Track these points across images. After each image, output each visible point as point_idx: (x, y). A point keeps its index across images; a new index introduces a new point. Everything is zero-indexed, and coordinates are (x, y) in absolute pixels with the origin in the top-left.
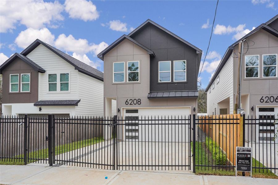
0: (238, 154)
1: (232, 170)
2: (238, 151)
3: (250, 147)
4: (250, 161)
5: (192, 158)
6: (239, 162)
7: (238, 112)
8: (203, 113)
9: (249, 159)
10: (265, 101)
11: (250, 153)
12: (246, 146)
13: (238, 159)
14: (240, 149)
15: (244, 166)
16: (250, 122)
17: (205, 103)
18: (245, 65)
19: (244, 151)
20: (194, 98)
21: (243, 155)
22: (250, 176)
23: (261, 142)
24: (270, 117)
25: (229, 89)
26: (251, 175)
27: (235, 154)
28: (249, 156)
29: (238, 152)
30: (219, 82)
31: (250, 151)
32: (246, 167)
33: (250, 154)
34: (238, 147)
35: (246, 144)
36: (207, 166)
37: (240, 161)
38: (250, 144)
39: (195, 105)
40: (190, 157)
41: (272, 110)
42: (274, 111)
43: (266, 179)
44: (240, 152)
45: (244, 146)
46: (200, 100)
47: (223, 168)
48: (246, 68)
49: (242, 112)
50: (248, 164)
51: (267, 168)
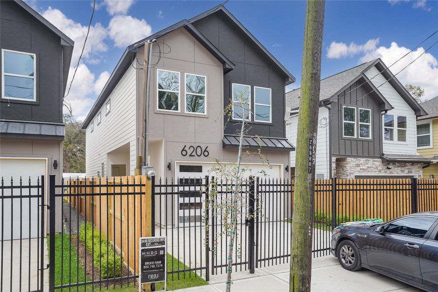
0: (143, 251)
1: (132, 284)
2: (143, 245)
3: (163, 235)
4: (163, 263)
5: (46, 273)
6: (144, 267)
7: (144, 172)
8: (78, 172)
9: (161, 258)
10: (188, 154)
11: (163, 246)
12: (157, 235)
13: (144, 260)
14: (146, 241)
15: (153, 273)
16: (163, 190)
17: (83, 151)
18: (158, 88)
19: (153, 244)
20: (56, 140)
21: (152, 253)
22: (164, 289)
23: (181, 225)
24: (195, 181)
25: (128, 127)
26: (165, 287)
27: (138, 252)
28: (161, 252)
29: (143, 248)
30: (109, 112)
31: (163, 243)
32: (156, 273)
33: (163, 249)
34: (143, 238)
35: (157, 231)
36: (81, 285)
37: (146, 263)
38: (164, 231)
39: (58, 155)
40: (42, 269)
41: (199, 169)
42: (201, 172)
43: (189, 289)
44: (146, 248)
45: (153, 235)
46: (71, 146)
47: (115, 282)
48: (159, 91)
49: (150, 173)
50: (160, 268)
51: (190, 270)
